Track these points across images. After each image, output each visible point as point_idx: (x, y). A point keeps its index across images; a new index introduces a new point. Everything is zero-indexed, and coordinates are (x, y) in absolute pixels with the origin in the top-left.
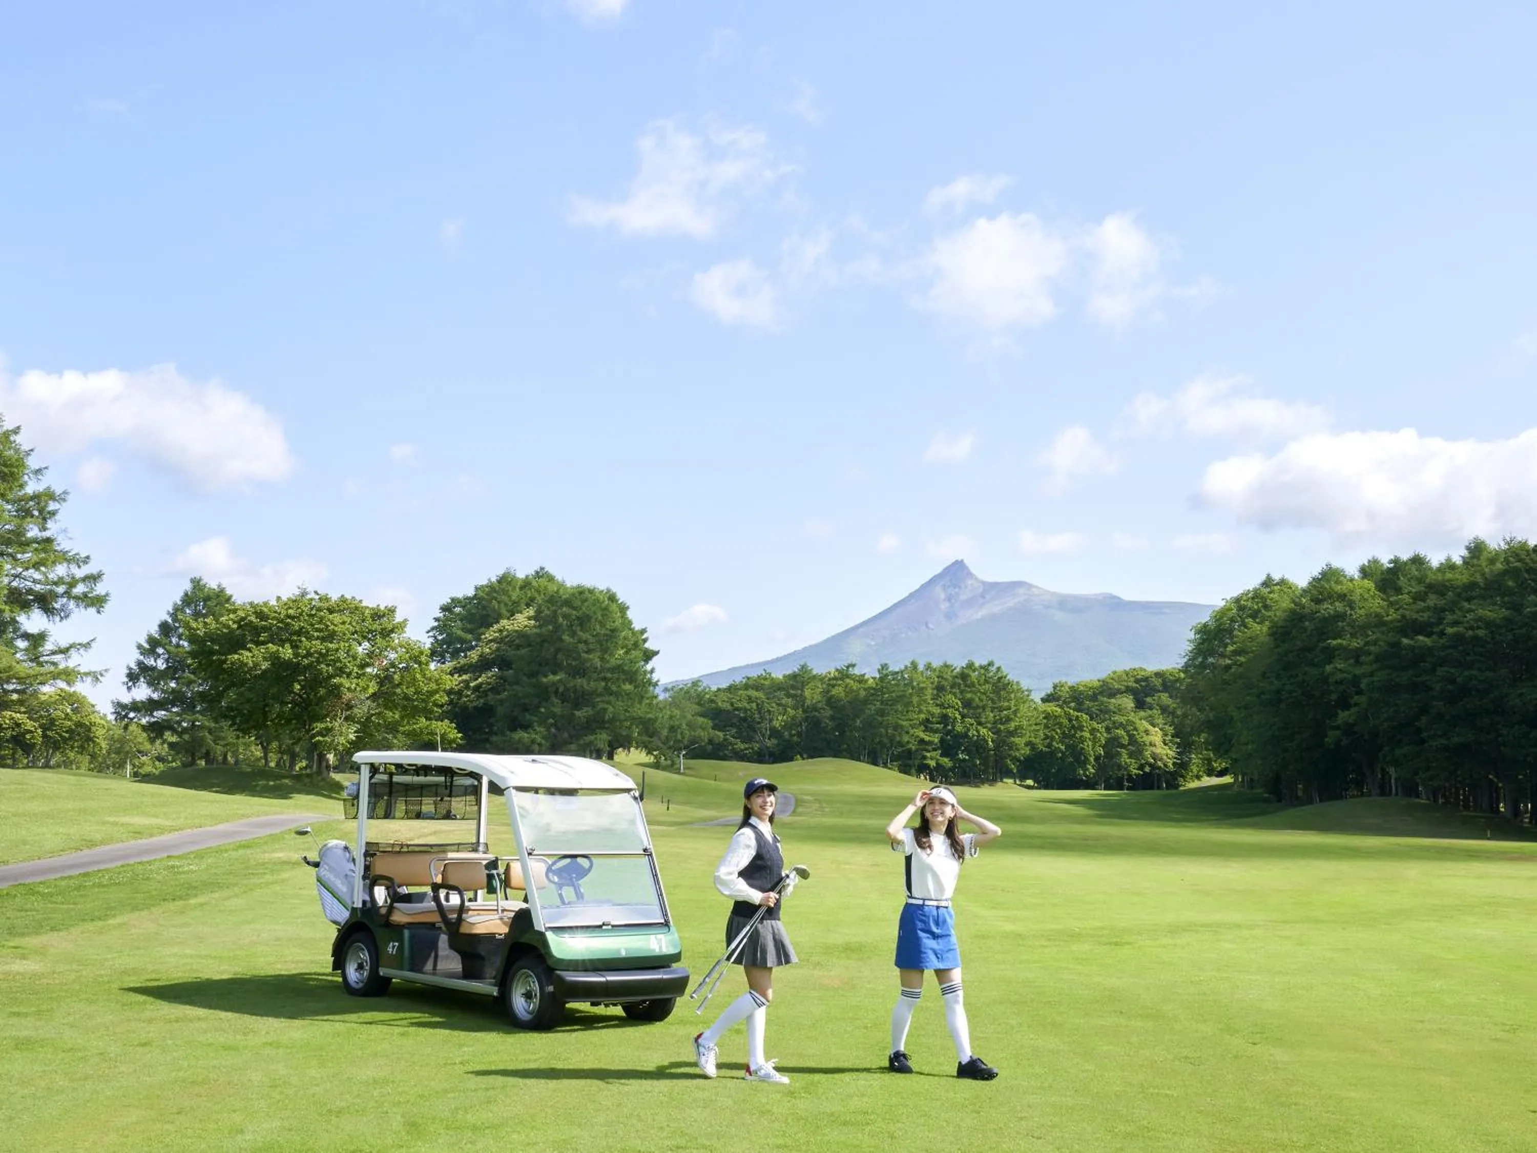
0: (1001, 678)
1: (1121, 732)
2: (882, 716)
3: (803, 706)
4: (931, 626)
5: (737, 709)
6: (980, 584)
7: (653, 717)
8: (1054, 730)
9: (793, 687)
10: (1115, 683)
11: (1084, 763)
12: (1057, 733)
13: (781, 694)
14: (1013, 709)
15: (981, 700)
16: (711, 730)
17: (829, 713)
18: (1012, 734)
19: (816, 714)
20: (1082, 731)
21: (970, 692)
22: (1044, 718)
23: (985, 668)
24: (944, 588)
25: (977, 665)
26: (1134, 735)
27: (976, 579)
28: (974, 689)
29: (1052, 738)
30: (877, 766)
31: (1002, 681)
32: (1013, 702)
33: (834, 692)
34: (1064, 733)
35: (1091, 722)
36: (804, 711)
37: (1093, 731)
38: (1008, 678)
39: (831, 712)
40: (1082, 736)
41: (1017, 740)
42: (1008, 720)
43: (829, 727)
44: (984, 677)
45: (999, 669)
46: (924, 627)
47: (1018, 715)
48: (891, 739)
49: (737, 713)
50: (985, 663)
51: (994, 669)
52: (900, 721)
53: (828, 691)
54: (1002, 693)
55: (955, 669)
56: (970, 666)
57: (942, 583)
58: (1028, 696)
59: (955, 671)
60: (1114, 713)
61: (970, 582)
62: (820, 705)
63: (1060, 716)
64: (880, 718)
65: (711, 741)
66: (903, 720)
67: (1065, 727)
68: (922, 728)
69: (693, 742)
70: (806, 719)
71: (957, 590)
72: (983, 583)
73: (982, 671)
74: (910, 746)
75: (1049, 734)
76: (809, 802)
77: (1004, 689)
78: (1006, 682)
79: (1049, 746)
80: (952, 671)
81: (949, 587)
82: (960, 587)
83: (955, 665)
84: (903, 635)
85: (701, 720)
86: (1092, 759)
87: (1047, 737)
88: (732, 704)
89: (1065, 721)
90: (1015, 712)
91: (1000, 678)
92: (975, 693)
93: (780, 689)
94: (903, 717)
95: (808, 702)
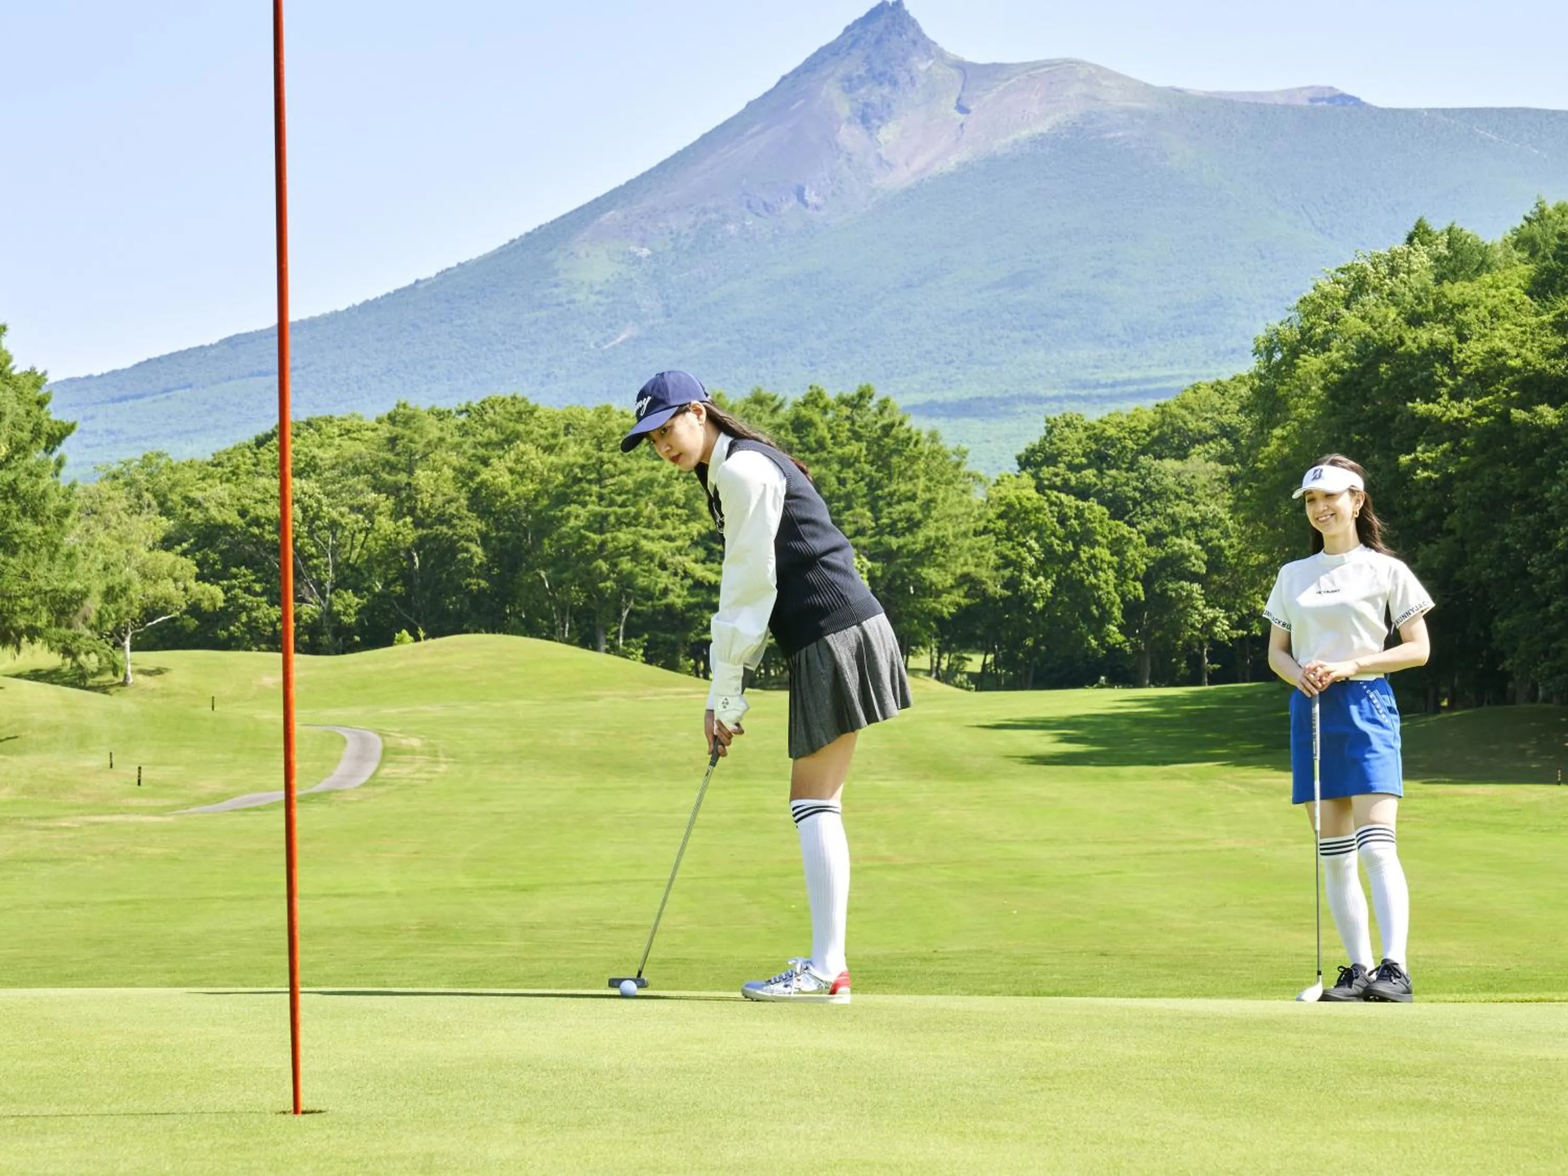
0: (892, 425)
1: (1186, 544)
2: (601, 531)
3: (412, 511)
4: (811, 196)
5: (256, 522)
6: (953, 72)
7: (79, 587)
8: (1023, 545)
9: (392, 468)
10: (1189, 417)
11: (1099, 624)
12: (1030, 550)
13: (359, 482)
14: (923, 496)
15: (842, 482)
16: (192, 584)
17: (474, 525)
18: (926, 555)
19: (444, 529)
20: (1093, 544)
21: (817, 462)
22: (1001, 516)
23: (857, 402)
24: (850, 85)
25: (831, 396)
26: (1221, 549)
27: (941, 55)
28: (825, 455)
29: (1017, 565)
30: (595, 649)
31: (894, 432)
32: (922, 482)
33: (485, 474)
34: (1049, 550)
35: (1113, 523)
36: (418, 524)
37: (1118, 546)
38: (907, 425)
39: (481, 525)
40: (1094, 556)
41: (931, 574)
42: (913, 525)
43: (477, 561)
44: (847, 425)
45: (883, 407)
46: (794, 200)
47: (934, 513)
48: (626, 581)
49: (256, 530)
50: (851, 391)
51: (873, 405)
52: (643, 542)
53: (473, 474)
54: (895, 460)
55: (781, 405)
56: (814, 399)
57: (841, 72)
58: (958, 465)
59: (782, 411)
60: (1178, 497)
61: (922, 66)
62: (451, 509)
63: (1038, 510)
64: (597, 538)
65: (194, 609)
66: (652, 539)
67: (1053, 534)
68: (701, 553)
69: (149, 613)
70: (420, 544)
71: (886, 90)
72: (962, 67)
73: (846, 411)
74: (671, 598)
75: (1012, 555)
76: (413, 751)
77: (899, 453)
78: (903, 435)
79: (1012, 584)
80: (774, 411)
81: (862, 80)
82: (894, 83)
83: (780, 397)
84: (732, 228)
85: (168, 558)
86: (1117, 613)
87: (1007, 562)
88: (243, 513)
89: (1049, 519)
90: (928, 505)
91: (887, 429)
92: (826, 463)
93: (356, 472)
94: (650, 532)
95: (425, 500)
